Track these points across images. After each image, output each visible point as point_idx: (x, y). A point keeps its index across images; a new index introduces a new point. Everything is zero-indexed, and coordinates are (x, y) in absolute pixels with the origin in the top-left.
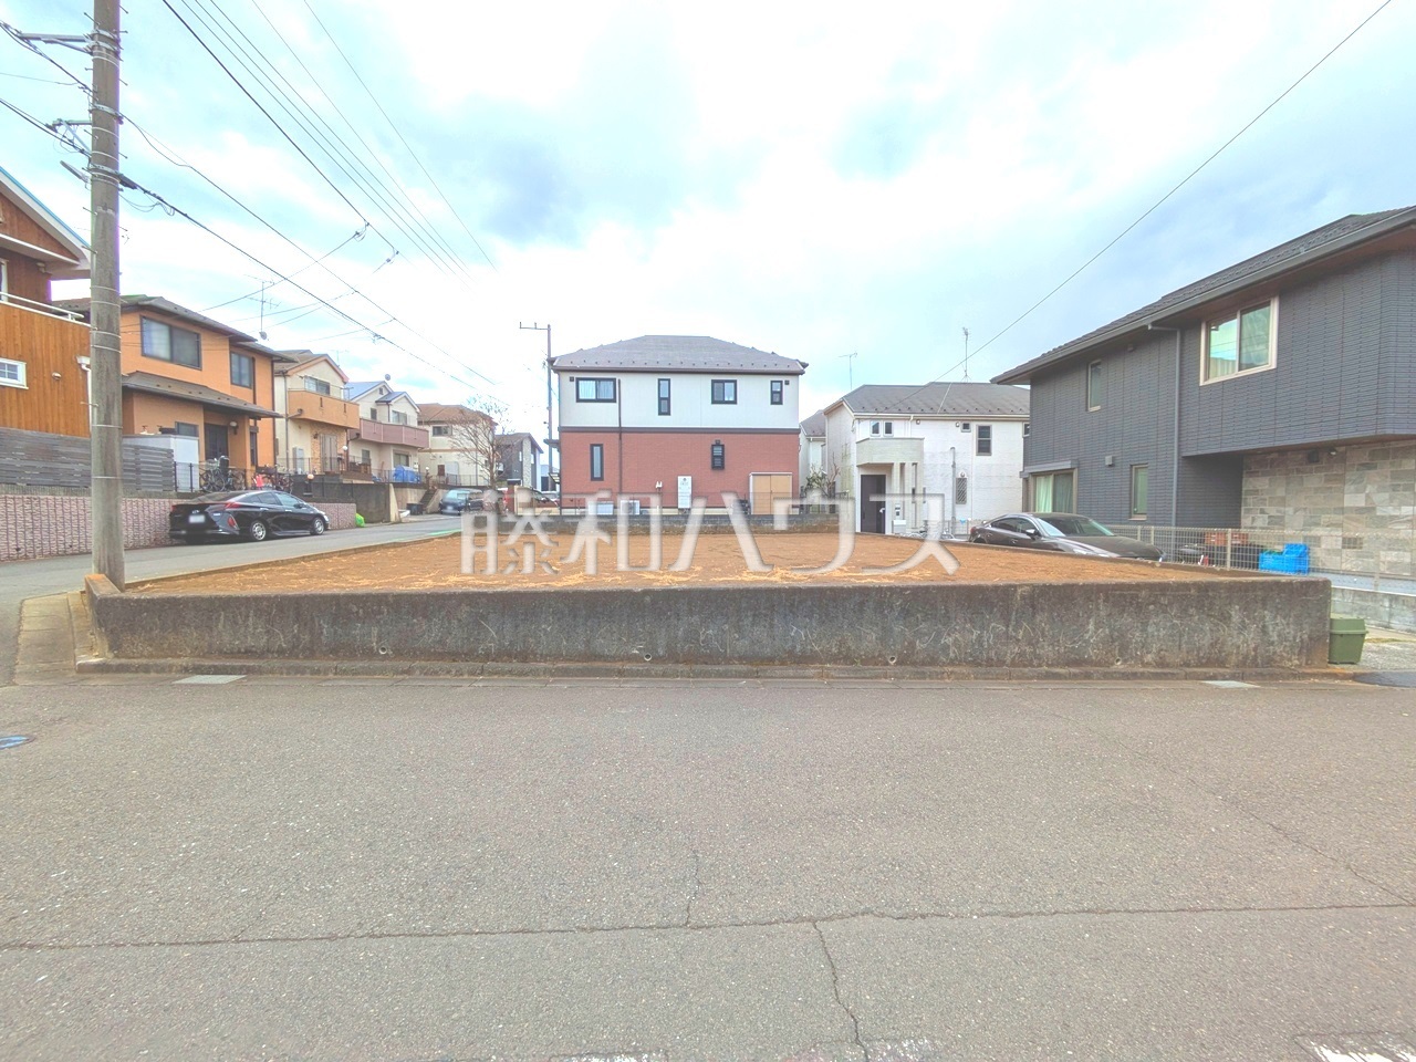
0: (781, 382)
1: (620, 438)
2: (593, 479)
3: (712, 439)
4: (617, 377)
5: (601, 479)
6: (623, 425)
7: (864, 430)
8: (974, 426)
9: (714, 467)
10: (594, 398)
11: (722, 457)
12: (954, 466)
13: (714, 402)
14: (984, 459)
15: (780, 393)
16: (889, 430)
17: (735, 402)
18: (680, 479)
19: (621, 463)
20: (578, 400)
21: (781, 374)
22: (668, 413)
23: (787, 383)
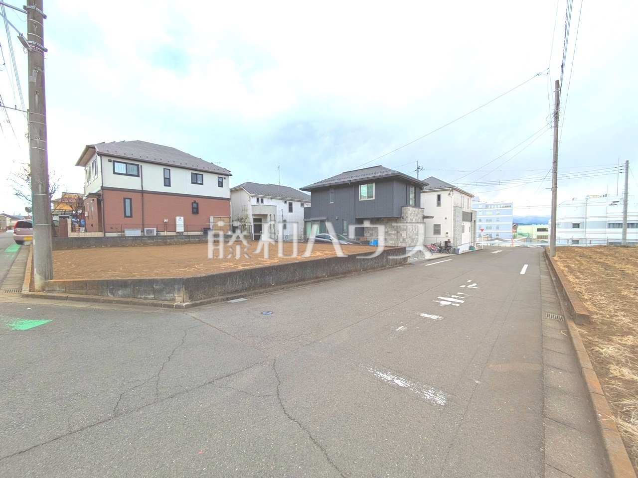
0: (222, 178)
1: (142, 196)
2: (125, 216)
3: (193, 200)
4: (140, 164)
5: (131, 216)
6: (144, 189)
7: (254, 201)
8: (288, 202)
9: (193, 213)
10: (125, 172)
11: (197, 208)
12: (282, 216)
13: (192, 183)
14: (291, 214)
15: (222, 182)
16: (262, 201)
17: (202, 184)
18: (178, 218)
19: (143, 209)
20: (115, 173)
21: (223, 175)
22: (169, 185)
23: (225, 178)
